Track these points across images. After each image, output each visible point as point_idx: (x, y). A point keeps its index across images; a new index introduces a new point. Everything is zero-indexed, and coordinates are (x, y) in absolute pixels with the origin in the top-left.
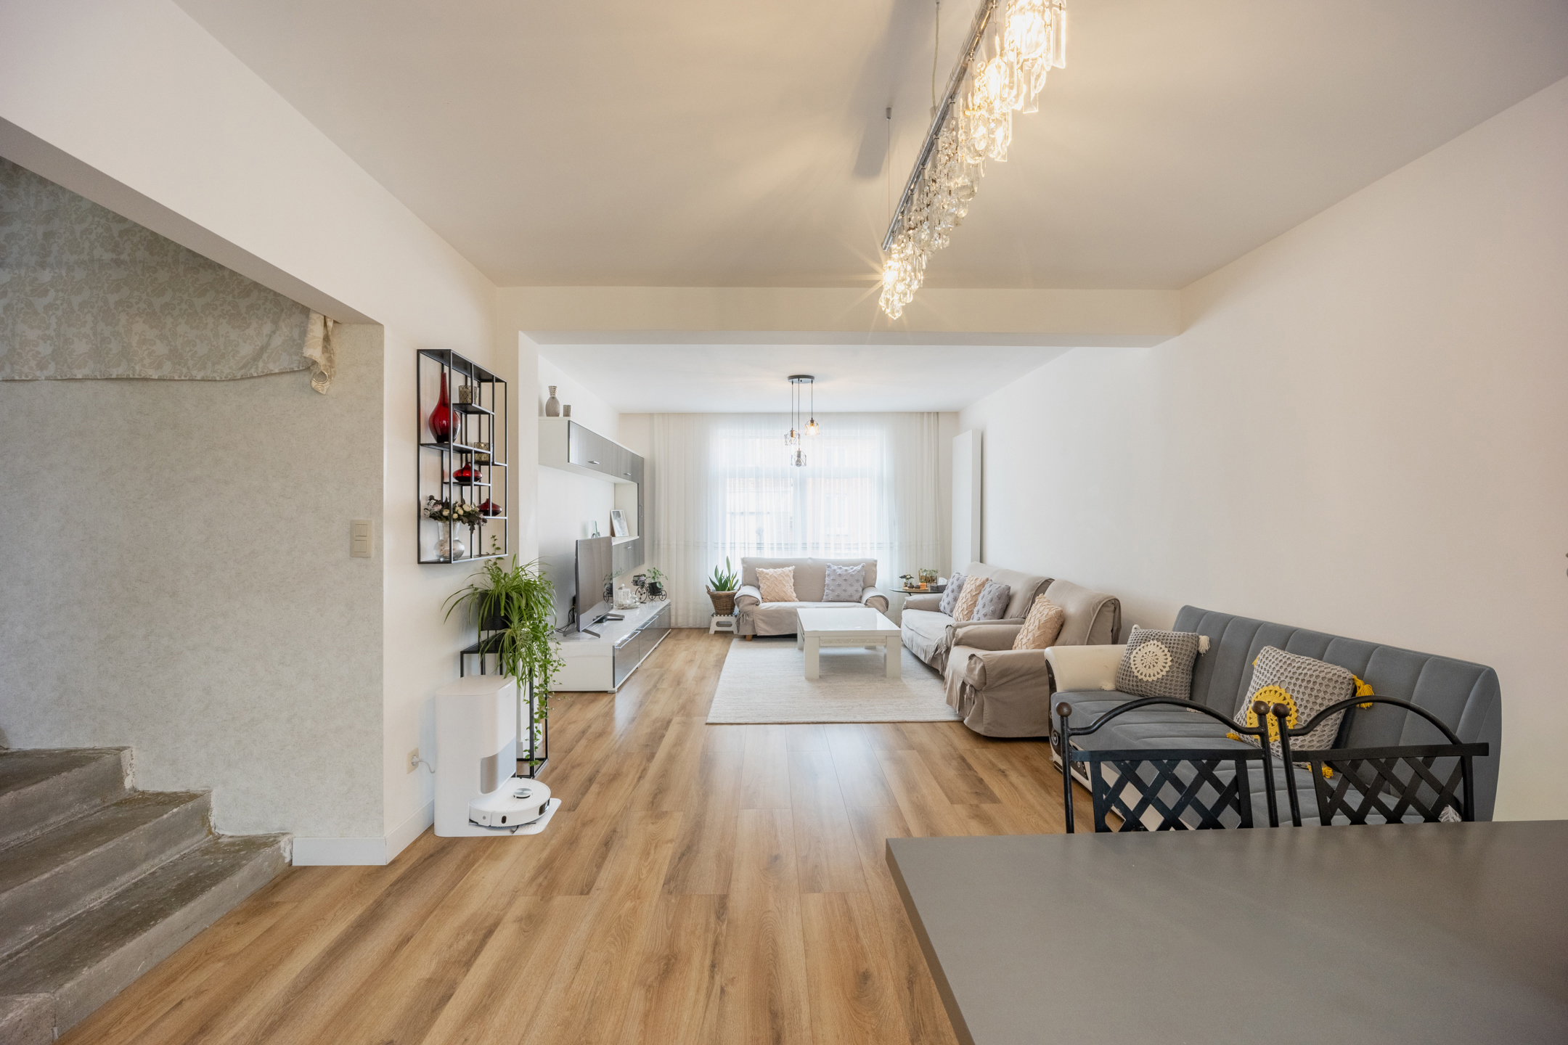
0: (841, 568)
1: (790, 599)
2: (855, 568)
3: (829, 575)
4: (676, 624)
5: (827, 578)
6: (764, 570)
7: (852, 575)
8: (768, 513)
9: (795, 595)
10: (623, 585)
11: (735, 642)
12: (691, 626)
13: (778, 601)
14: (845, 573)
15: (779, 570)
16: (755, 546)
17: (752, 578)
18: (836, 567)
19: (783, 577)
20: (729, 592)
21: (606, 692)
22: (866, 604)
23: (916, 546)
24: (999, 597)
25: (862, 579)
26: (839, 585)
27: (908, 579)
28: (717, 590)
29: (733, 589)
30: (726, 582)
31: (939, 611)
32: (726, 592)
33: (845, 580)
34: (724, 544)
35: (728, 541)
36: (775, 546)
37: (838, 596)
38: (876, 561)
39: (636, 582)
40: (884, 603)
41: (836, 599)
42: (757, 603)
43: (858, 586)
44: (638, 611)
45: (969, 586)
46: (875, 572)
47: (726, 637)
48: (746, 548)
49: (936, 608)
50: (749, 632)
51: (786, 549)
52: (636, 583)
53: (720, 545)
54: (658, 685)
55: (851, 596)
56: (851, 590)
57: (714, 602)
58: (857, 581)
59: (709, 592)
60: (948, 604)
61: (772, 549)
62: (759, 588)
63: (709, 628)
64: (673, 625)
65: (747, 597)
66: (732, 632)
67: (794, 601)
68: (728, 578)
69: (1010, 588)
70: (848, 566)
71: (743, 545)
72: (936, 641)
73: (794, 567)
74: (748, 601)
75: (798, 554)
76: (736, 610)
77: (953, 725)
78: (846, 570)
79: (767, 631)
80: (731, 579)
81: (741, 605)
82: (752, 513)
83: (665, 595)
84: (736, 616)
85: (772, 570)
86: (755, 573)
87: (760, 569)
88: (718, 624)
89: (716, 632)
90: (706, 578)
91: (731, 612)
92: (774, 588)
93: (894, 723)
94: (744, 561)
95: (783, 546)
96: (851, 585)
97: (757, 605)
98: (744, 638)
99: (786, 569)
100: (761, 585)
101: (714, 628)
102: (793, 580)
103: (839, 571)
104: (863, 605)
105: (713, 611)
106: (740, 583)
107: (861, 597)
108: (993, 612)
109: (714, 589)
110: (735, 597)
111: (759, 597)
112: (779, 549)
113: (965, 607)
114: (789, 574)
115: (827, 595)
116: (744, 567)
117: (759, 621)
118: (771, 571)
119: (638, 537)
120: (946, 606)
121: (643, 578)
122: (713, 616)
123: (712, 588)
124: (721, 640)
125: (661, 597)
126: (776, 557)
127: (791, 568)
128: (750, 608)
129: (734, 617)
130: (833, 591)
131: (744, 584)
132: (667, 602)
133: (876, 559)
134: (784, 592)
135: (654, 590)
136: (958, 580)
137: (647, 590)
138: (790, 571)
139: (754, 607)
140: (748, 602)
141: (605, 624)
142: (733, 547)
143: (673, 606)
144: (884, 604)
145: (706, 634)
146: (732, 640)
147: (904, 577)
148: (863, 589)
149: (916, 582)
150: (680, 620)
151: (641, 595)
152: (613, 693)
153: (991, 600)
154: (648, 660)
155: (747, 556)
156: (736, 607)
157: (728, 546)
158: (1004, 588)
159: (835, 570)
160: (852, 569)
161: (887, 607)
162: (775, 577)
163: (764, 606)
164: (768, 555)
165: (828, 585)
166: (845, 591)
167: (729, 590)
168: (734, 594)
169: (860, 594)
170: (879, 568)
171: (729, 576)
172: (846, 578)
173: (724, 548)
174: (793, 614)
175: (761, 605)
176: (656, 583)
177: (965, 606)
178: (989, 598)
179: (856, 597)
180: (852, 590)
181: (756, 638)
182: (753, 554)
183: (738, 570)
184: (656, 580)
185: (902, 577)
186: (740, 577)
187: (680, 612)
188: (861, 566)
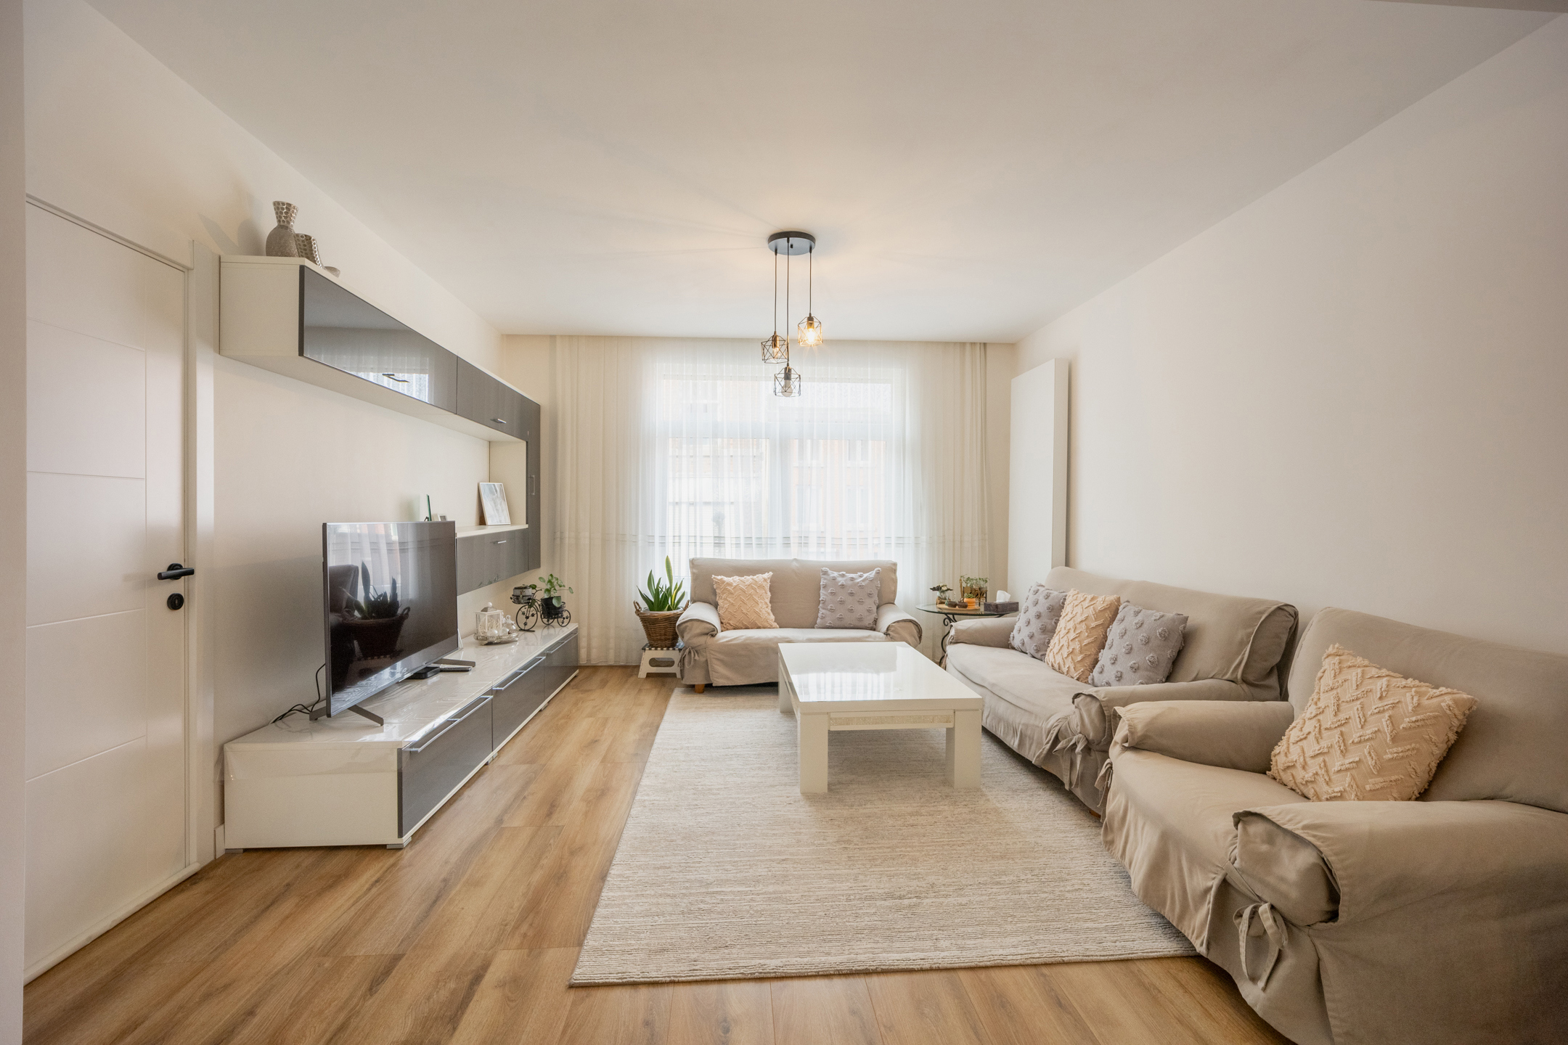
0: (843, 576)
1: (766, 624)
2: (865, 575)
3: (825, 587)
4: (589, 660)
5: (822, 591)
6: (726, 579)
7: (861, 587)
8: (732, 503)
9: (772, 617)
10: (491, 604)
11: (677, 697)
12: (612, 663)
13: (747, 628)
14: (850, 583)
15: (748, 579)
16: (712, 540)
17: (707, 592)
18: (835, 574)
19: (755, 589)
20: (669, 613)
21: (383, 847)
22: (886, 634)
23: (954, 541)
24: (1165, 637)
25: (877, 592)
26: (842, 602)
27: (943, 592)
28: (651, 609)
29: (676, 608)
30: (666, 597)
31: (1008, 646)
32: (666, 613)
33: (852, 594)
34: (663, 537)
35: (670, 533)
36: (742, 541)
37: (840, 619)
38: (895, 565)
39: (518, 597)
40: (915, 631)
41: (838, 623)
42: (712, 633)
43: (871, 603)
44: (513, 648)
45: (1079, 610)
46: (895, 581)
47: (663, 685)
48: (698, 544)
49: (1003, 641)
50: (699, 680)
51: (759, 545)
52: (517, 599)
53: (657, 540)
54: (506, 818)
55: (860, 619)
56: (860, 610)
57: (646, 627)
58: (870, 595)
59: (638, 612)
60: (1031, 637)
61: (738, 545)
62: (716, 606)
63: (638, 667)
64: (583, 661)
65: (696, 624)
66: (674, 675)
67: (771, 627)
68: (669, 590)
69: (1186, 619)
70: (855, 571)
71: (692, 540)
72: (1052, 721)
73: (771, 573)
74: (698, 629)
75: (776, 554)
76: (681, 643)
77: (1174, 967)
78: (852, 579)
79: (728, 678)
80: (673, 592)
81: (687, 636)
82: (707, 503)
83: (569, 617)
84: (680, 650)
85: (737, 578)
86: (711, 583)
87: (719, 577)
88: (654, 662)
89: (649, 675)
90: (635, 588)
91: (672, 644)
92: (740, 607)
93: (1035, 965)
94: (693, 563)
95: (754, 541)
96: (861, 602)
97: (713, 636)
98: (692, 689)
99: (759, 577)
100: (720, 602)
101: (645, 668)
102: (769, 594)
103: (841, 581)
104: (881, 635)
105: (646, 641)
106: (688, 597)
107: (876, 621)
108: (1154, 665)
109: (646, 606)
110: (678, 623)
111: (716, 622)
112: (749, 545)
113: (1078, 647)
114: (764, 584)
115: (823, 618)
116: (693, 574)
117: (715, 661)
118: (735, 580)
119: (527, 526)
120: (1027, 640)
121: (529, 592)
122: (644, 649)
123: (644, 605)
124: (655, 691)
125: (560, 620)
126: (743, 558)
127: (766, 575)
128: (702, 640)
129: (676, 652)
130: (832, 610)
131: (694, 601)
132: (571, 627)
133: (894, 560)
134: (756, 612)
135: (551, 611)
136: (1047, 597)
137: (537, 611)
138: (765, 580)
139: (708, 639)
140: (698, 631)
141: (433, 680)
142: (677, 541)
143: (583, 632)
144: (913, 632)
145: (632, 679)
146: (672, 691)
147: (938, 588)
148: (878, 608)
149: (955, 596)
150: (594, 653)
151: (527, 618)
152: (398, 849)
153: (1147, 642)
154: (520, 738)
155: (698, 556)
156: (680, 639)
157: (670, 540)
158: (1173, 620)
159: (834, 579)
160: (861, 576)
161: (920, 637)
162: (741, 589)
163: (725, 636)
164: (731, 554)
165: (824, 602)
166: (851, 611)
167: (669, 609)
168: (678, 616)
169: (874, 615)
170: (899, 574)
171: (670, 588)
172: (853, 591)
173: (663, 544)
174: (770, 652)
175: (720, 635)
176: (551, 598)
177: (1076, 646)
178: (1142, 635)
179: (868, 620)
180: (863, 610)
181: (709, 688)
182: (708, 553)
183: (683, 578)
184: (553, 594)
185: (934, 589)
186: (687, 588)
187: (595, 643)
188: (874, 572)
